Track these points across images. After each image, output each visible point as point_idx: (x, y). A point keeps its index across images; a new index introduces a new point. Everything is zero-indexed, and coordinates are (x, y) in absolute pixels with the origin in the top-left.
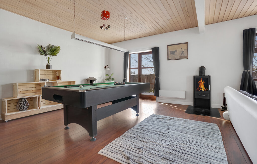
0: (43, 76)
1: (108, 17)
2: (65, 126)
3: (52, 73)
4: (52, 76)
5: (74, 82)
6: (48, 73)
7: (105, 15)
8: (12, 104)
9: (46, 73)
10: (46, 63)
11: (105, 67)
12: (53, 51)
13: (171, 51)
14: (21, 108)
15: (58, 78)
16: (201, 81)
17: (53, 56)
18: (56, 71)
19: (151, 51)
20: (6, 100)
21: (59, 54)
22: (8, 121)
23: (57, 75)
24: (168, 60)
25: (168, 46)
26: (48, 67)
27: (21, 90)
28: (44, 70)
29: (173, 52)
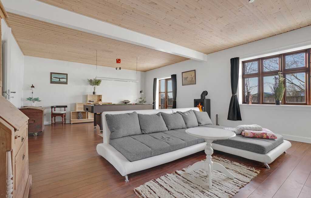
0: (92, 99)
1: (120, 63)
2: (95, 127)
3: (97, 97)
4: (97, 99)
5: (111, 103)
6: (95, 97)
7: (118, 61)
8: (74, 115)
9: (93, 97)
10: (93, 91)
11: (141, 92)
12: (96, 82)
13: (184, 78)
14: (78, 117)
15: (100, 100)
16: (200, 105)
17: (97, 85)
18: (100, 95)
19: (171, 77)
20: (71, 112)
21: (101, 84)
22: (73, 124)
23: (100, 98)
24: (183, 85)
25: (182, 73)
26: (94, 93)
27: (79, 107)
28: (92, 95)
29: (186, 78)
